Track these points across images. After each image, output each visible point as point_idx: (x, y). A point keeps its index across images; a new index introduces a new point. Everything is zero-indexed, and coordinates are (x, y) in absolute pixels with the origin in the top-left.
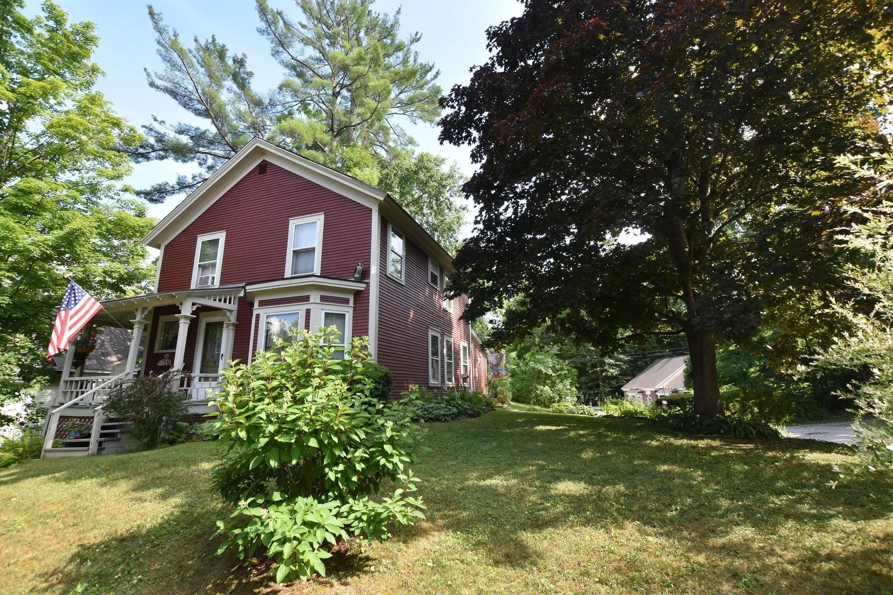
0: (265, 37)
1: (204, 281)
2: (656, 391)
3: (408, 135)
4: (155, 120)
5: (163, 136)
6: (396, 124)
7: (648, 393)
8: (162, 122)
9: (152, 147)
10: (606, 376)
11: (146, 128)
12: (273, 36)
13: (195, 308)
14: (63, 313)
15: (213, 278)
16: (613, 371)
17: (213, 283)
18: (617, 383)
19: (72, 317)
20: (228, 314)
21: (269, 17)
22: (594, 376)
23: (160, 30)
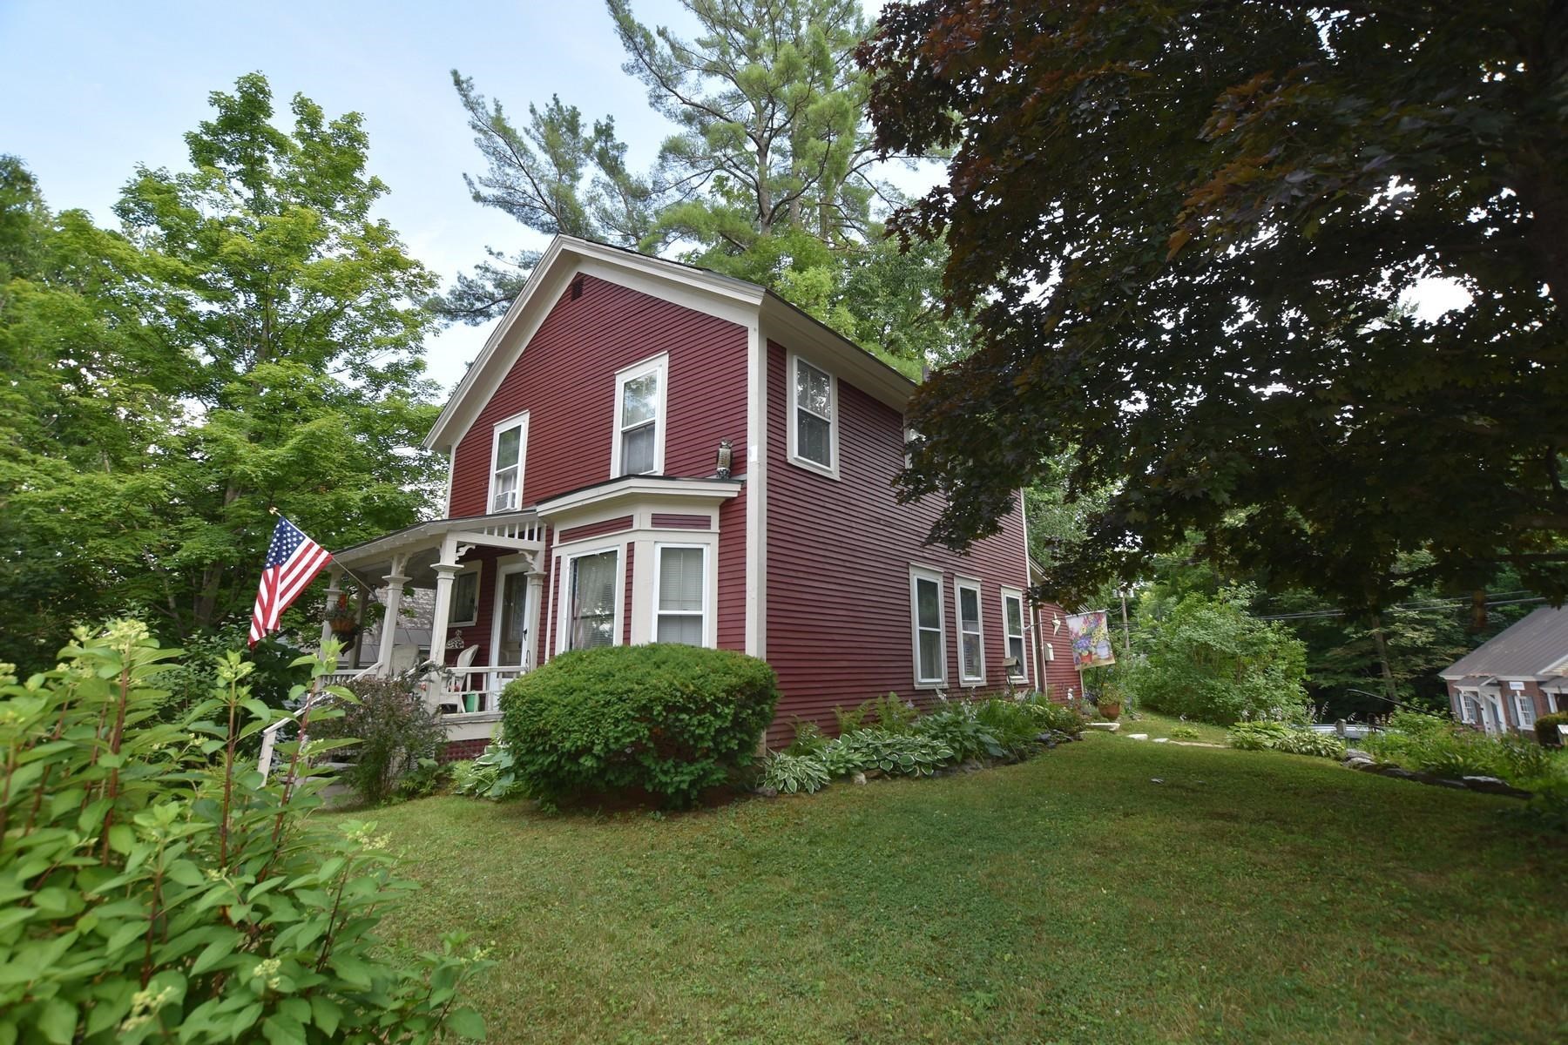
0: (636, 75)
1: (501, 501)
2: (1540, 683)
3: (907, 195)
4: (491, 253)
5: (504, 276)
6: (881, 180)
7: (1517, 685)
8: (500, 254)
9: (492, 296)
10: (1395, 646)
11: (481, 268)
12: (648, 72)
13: (463, 551)
14: (270, 572)
15: (514, 495)
16: (1416, 635)
17: (513, 505)
18: (1428, 662)
19: (283, 578)
20: (529, 558)
21: (638, 40)
22: (1366, 646)
23: (471, 105)
